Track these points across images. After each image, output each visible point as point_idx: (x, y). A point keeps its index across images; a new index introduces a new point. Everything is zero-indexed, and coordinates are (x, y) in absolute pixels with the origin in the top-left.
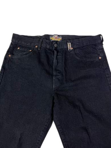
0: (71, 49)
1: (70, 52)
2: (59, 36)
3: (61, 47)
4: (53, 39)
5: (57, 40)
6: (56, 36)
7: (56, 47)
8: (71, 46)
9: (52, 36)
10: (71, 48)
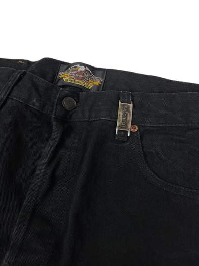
0: (130, 129)
1: (123, 142)
2: (94, 70)
3: (87, 114)
4: (66, 77)
5: (81, 83)
6: (82, 68)
7: (68, 112)
8: (130, 118)
9: (67, 66)
10: (129, 126)
